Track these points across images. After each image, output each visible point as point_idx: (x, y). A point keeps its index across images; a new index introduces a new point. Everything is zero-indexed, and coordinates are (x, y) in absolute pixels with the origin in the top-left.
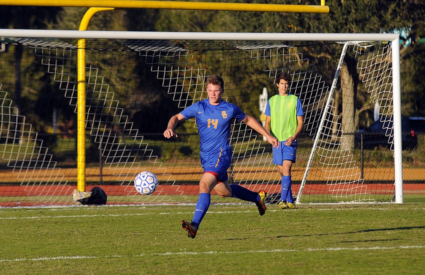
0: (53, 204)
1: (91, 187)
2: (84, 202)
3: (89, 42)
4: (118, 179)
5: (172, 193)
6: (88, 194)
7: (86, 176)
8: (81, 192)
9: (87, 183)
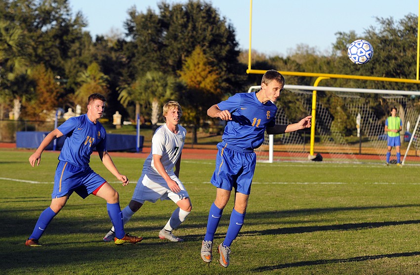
0: (300, 160)
1: (316, 154)
2: (313, 160)
3: (319, 92)
4: (328, 151)
5: (350, 158)
6: (314, 157)
7: (314, 149)
8: (312, 156)
9: (314, 153)
